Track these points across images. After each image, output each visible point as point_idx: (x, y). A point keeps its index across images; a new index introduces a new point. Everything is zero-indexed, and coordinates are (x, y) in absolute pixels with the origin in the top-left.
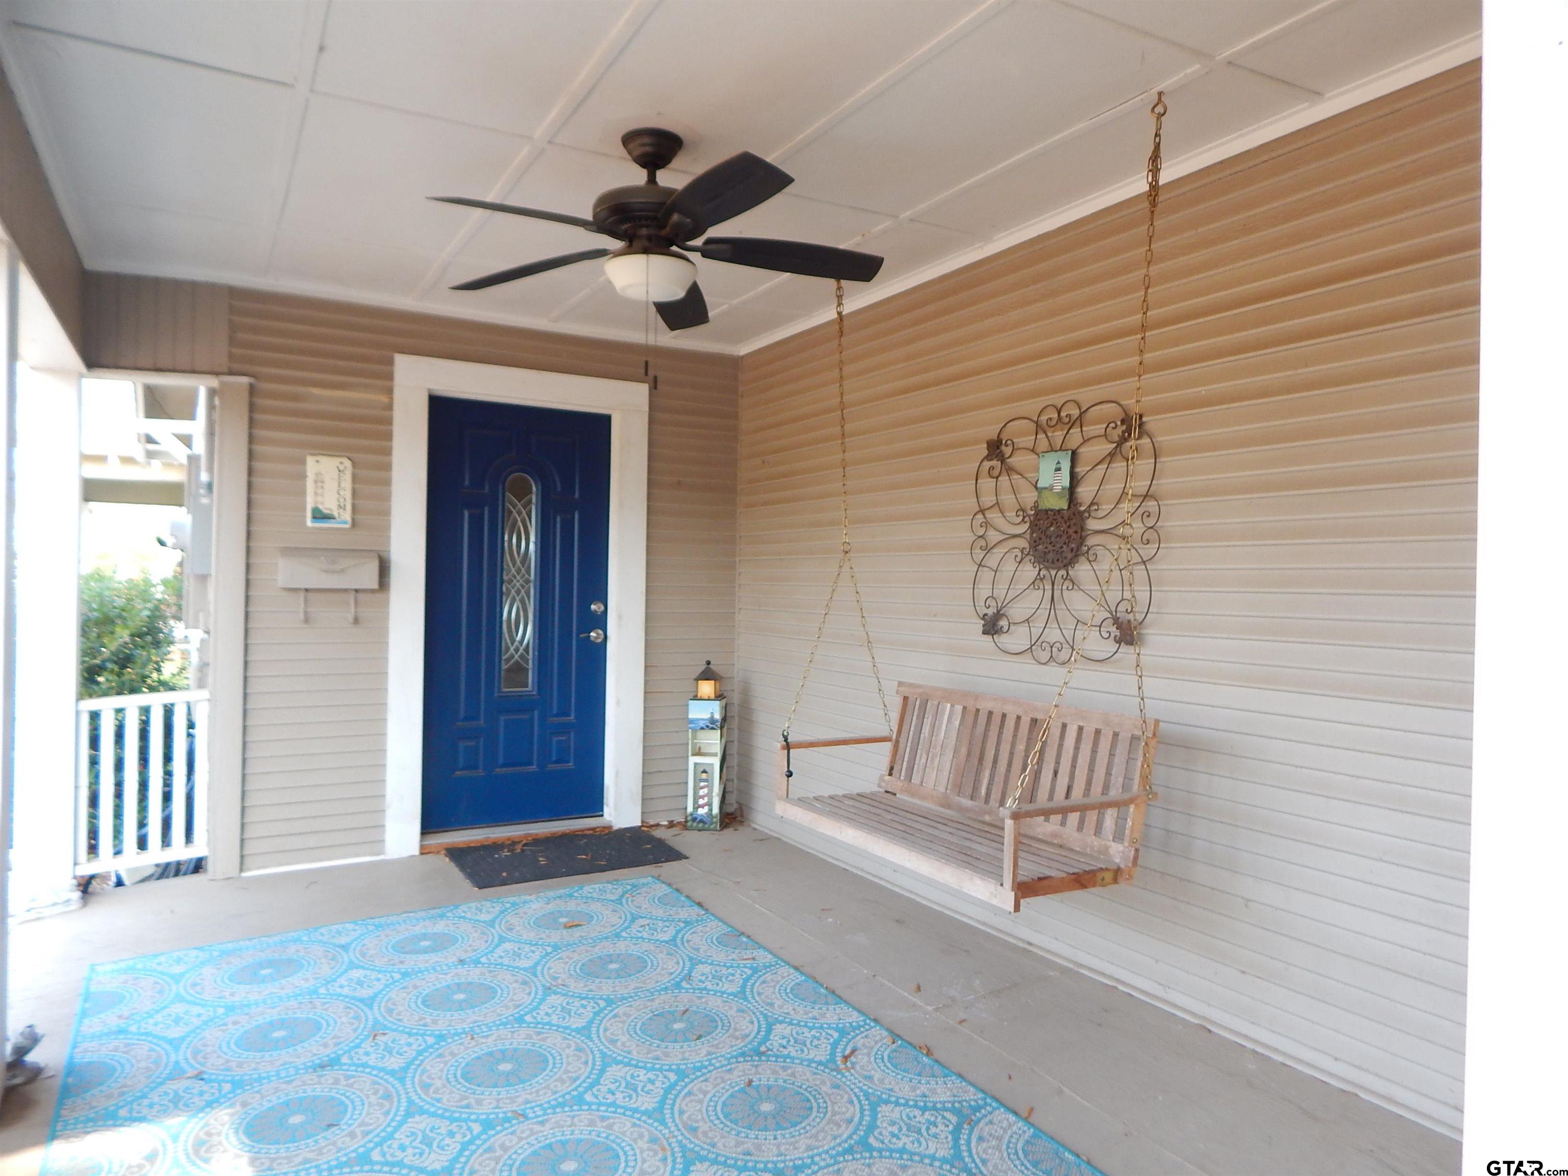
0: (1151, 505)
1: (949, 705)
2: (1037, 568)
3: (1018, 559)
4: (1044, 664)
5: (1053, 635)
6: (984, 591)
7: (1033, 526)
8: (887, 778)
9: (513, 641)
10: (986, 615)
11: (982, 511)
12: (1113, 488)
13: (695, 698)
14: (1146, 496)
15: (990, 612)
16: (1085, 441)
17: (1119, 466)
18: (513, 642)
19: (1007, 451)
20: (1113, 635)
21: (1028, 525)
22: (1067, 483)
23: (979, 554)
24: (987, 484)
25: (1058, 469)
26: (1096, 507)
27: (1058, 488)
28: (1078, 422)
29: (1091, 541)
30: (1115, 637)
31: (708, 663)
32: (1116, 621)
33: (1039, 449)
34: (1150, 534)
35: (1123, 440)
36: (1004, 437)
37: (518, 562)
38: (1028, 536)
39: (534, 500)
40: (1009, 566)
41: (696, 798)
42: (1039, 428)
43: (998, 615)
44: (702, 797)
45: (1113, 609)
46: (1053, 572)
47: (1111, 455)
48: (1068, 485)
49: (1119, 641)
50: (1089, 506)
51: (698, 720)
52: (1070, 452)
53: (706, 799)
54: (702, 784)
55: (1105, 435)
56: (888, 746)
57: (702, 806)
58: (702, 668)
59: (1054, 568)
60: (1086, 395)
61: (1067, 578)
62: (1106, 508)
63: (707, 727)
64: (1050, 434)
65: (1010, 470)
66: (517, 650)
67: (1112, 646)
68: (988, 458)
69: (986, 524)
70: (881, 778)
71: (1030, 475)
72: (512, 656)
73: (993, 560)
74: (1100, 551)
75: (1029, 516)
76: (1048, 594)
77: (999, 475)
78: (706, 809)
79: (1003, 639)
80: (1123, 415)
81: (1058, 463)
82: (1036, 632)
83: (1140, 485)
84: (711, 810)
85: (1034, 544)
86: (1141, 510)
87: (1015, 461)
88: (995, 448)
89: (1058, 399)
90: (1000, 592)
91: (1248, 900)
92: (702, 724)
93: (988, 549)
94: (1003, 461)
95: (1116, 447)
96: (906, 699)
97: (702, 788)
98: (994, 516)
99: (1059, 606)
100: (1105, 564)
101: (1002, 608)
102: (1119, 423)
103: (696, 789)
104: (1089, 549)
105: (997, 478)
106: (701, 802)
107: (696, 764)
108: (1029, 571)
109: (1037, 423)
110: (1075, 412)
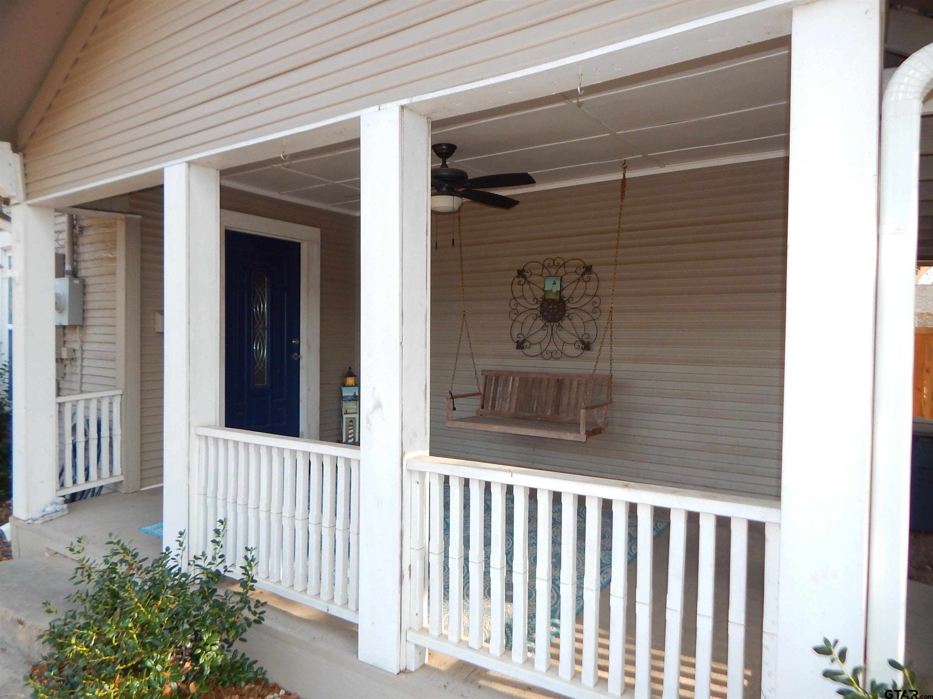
0: (596, 299)
1: (512, 378)
2: (544, 322)
3: (534, 319)
4: (548, 360)
5: (552, 348)
6: (516, 332)
7: (542, 306)
8: (481, 410)
9: (258, 358)
10: (518, 341)
11: (515, 298)
12: (579, 292)
13: (344, 385)
14: (594, 296)
15: (520, 340)
16: (566, 274)
17: (582, 284)
18: (258, 361)
19: (527, 275)
20: (580, 347)
21: (539, 305)
22: (559, 289)
23: (513, 316)
24: (517, 288)
25: (554, 284)
26: (572, 299)
27: (554, 291)
28: (563, 265)
29: (569, 312)
30: (582, 348)
31: (350, 368)
32: (582, 342)
33: (544, 275)
34: (597, 310)
35: (584, 274)
36: (526, 269)
37: (260, 318)
38: (539, 309)
39: (266, 286)
40: (530, 321)
41: (347, 434)
42: (544, 266)
43: (524, 341)
44: (350, 434)
45: (581, 337)
46: (552, 324)
47: (579, 279)
48: (559, 290)
49: (583, 349)
50: (569, 298)
51: (348, 396)
52: (560, 278)
53: (352, 435)
54: (350, 428)
55: (576, 272)
56: (480, 397)
57: (351, 438)
58: (347, 371)
59: (553, 322)
60: (567, 256)
61: (559, 326)
62: (576, 300)
63: (352, 399)
64: (550, 270)
65: (529, 282)
66: (260, 365)
67: (580, 352)
68: (518, 277)
69: (518, 304)
70: (478, 410)
71: (540, 285)
72: (258, 367)
73: (521, 318)
74: (573, 315)
75: (540, 301)
76: (550, 332)
77: (524, 284)
78: (352, 440)
79: (526, 351)
80: (584, 265)
81: (555, 281)
82: (544, 347)
83: (591, 291)
84: (355, 440)
85: (542, 312)
86: (592, 301)
87: (532, 279)
88: (521, 273)
89: (553, 256)
90: (525, 332)
91: (635, 436)
92: (349, 398)
93: (518, 314)
94: (526, 279)
95: (581, 277)
96: (486, 377)
97: (350, 429)
98: (522, 301)
99: (556, 337)
100: (577, 321)
101: (526, 338)
102: (582, 268)
103: (347, 430)
104: (569, 315)
105: (523, 285)
106: (350, 436)
107: (347, 418)
108: (540, 323)
109: (543, 265)
110: (561, 262)
